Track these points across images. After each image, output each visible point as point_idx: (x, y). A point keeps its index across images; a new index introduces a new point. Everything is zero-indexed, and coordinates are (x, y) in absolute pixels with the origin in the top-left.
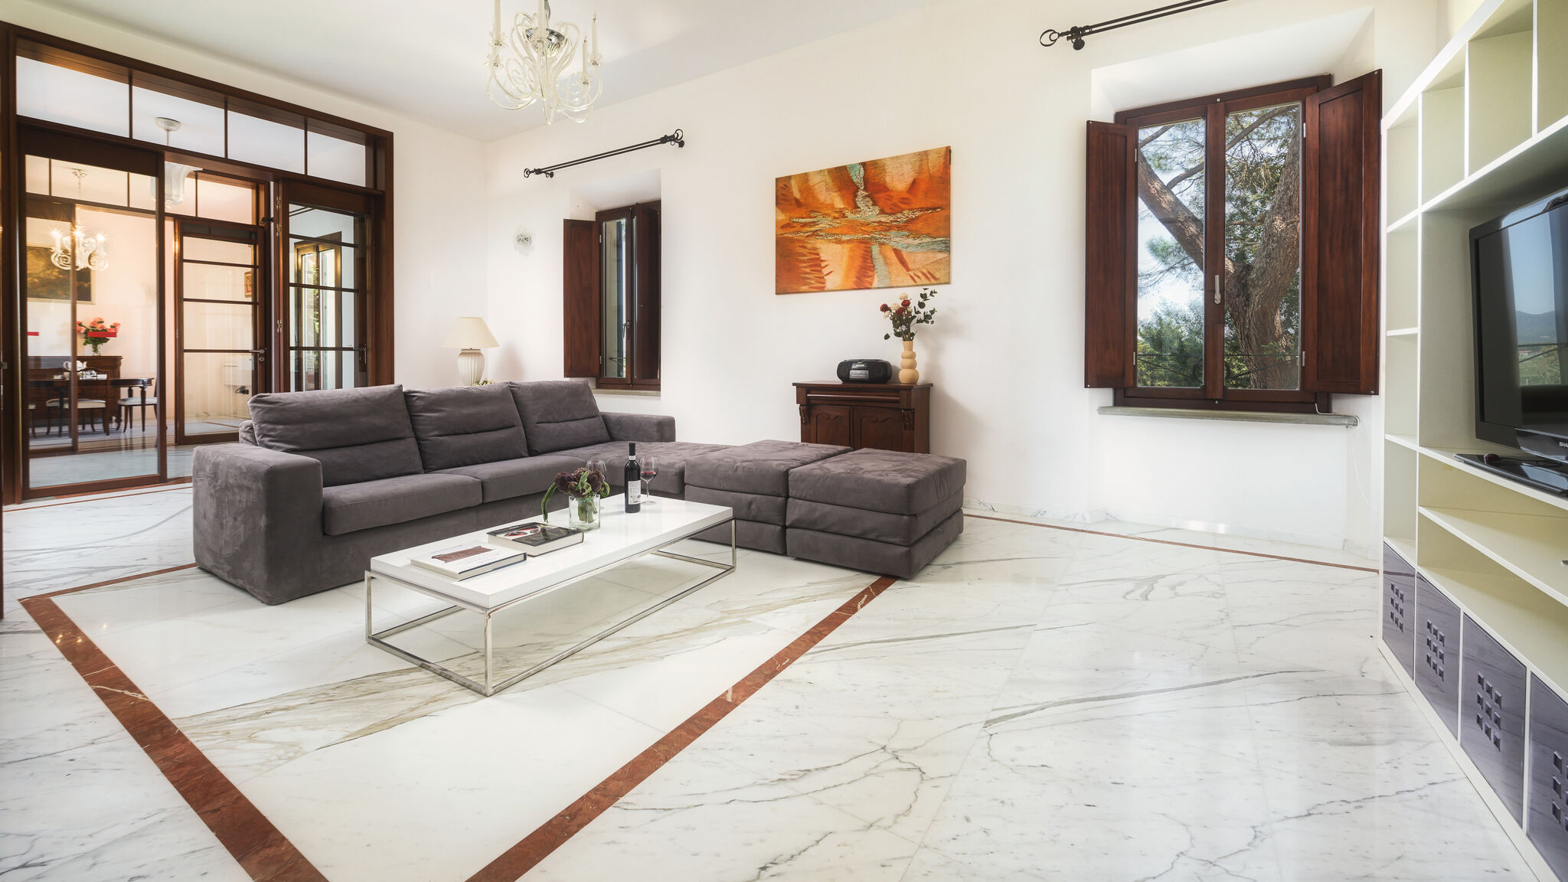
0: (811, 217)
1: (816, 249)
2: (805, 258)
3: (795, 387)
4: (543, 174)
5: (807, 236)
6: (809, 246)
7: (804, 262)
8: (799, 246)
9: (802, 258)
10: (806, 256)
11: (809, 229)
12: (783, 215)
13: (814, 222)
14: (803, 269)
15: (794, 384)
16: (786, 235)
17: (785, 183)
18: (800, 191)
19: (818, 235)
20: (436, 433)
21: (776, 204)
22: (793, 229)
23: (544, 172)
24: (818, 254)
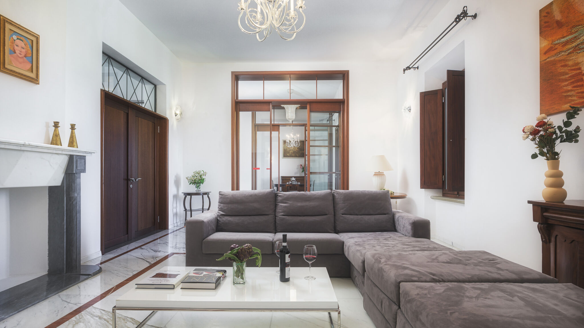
0: (571, 34)
1: (578, 64)
2: (567, 76)
3: (531, 205)
4: (412, 69)
5: (568, 54)
6: (570, 63)
7: (566, 80)
8: (562, 66)
9: (563, 77)
10: (568, 74)
11: (570, 46)
12: (546, 41)
13: (575, 37)
14: (565, 88)
15: (529, 202)
16: (548, 60)
17: (547, 11)
18: (561, 12)
19: (580, 49)
20: (282, 214)
21: (540, 33)
22: (555, 52)
23: (412, 68)
24: (580, 69)
